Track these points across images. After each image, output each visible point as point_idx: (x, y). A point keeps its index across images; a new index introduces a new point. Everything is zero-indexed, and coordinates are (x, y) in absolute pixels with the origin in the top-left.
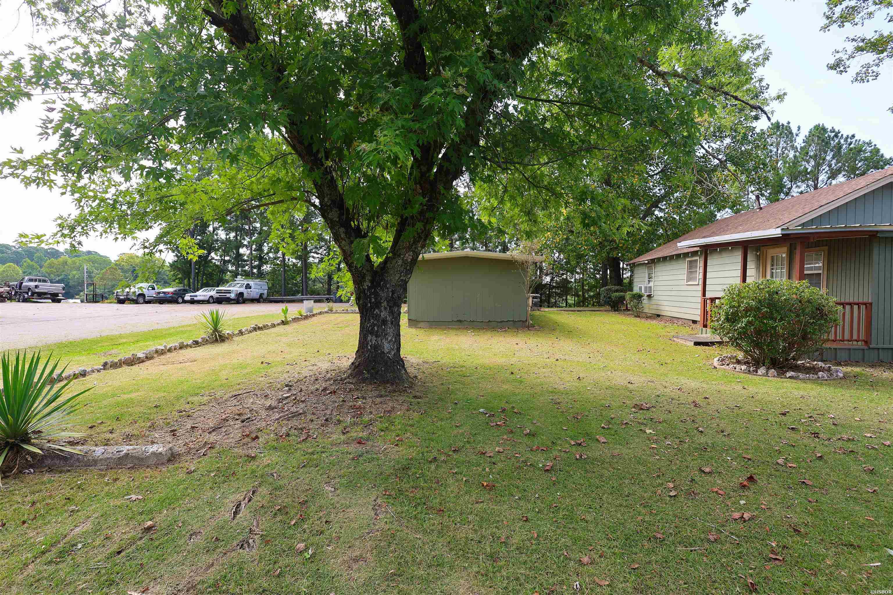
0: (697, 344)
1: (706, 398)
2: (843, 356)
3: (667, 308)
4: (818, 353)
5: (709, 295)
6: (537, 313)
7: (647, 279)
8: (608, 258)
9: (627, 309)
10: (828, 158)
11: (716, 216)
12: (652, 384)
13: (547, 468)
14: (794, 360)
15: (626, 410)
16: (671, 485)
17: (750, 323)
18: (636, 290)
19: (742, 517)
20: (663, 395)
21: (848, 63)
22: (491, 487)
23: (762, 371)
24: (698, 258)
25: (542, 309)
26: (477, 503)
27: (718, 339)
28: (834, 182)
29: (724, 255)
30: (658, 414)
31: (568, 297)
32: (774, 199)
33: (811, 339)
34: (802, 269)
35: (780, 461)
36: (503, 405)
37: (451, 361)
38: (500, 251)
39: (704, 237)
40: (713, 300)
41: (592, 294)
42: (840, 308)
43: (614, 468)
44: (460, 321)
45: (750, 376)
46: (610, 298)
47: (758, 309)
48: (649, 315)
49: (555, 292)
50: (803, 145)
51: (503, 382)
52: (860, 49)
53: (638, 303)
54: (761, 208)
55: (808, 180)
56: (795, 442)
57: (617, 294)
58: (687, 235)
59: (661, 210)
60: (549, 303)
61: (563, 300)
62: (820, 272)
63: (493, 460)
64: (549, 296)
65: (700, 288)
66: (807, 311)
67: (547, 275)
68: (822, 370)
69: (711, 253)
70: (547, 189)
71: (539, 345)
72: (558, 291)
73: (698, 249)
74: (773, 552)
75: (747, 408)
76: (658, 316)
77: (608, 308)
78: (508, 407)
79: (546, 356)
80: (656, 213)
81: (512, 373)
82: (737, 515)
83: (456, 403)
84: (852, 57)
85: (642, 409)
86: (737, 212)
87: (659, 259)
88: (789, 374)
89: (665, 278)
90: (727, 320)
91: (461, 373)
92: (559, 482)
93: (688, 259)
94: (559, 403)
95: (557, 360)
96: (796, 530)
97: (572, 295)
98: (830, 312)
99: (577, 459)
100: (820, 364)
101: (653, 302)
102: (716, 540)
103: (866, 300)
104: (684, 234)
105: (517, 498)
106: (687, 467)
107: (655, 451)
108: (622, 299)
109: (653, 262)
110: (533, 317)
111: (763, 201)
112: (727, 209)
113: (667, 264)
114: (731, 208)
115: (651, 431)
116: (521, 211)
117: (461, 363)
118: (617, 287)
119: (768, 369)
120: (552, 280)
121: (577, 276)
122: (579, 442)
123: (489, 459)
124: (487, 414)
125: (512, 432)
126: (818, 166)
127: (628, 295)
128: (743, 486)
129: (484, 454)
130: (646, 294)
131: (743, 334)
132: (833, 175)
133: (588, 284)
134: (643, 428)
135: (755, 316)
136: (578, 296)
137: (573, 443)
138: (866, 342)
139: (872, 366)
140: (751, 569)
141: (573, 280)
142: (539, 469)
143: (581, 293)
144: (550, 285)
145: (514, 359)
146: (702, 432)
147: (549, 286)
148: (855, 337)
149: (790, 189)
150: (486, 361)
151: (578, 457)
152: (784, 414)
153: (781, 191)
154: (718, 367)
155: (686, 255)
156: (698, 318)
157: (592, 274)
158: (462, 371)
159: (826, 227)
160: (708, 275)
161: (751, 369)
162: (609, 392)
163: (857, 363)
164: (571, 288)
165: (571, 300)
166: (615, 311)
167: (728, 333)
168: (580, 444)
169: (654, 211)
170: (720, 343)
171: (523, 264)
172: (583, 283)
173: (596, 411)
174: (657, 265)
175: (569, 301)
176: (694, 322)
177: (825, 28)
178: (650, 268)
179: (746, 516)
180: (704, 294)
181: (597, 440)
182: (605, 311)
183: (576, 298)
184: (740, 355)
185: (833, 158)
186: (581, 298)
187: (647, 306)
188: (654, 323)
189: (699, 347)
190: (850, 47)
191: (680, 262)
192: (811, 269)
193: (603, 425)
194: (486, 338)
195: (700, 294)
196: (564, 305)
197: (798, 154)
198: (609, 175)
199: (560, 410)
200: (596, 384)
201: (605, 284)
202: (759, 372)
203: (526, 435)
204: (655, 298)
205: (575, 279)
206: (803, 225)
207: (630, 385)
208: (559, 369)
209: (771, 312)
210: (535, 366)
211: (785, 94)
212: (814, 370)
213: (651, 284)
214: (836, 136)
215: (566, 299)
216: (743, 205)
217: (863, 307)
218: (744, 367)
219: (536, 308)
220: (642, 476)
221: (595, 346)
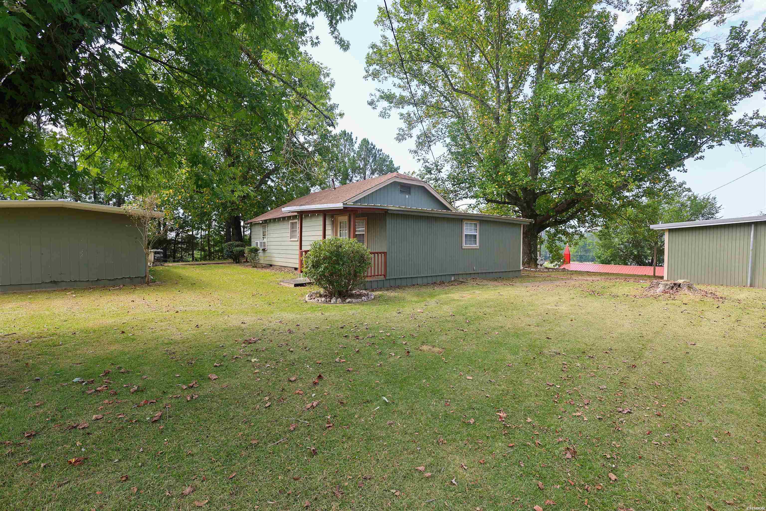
0: (296, 285)
1: (298, 325)
2: (375, 285)
3: (277, 259)
4: (362, 285)
5: (304, 248)
6: (160, 268)
7: (261, 236)
8: (231, 217)
9: (247, 261)
10: (371, 161)
11: (310, 190)
12: (261, 321)
13: (155, 419)
14: (351, 290)
15: (237, 347)
16: (267, 398)
17: (326, 268)
18: (253, 245)
19: (312, 406)
20: (268, 329)
21: (377, 103)
22: (80, 462)
23: (333, 300)
24: (296, 221)
25: (166, 264)
26: (60, 486)
27: (308, 281)
28: (374, 177)
29: (314, 219)
30: (261, 346)
31: (195, 252)
32: (343, 183)
33: (359, 276)
34: (355, 231)
35: (337, 360)
36: (108, 367)
37: (36, 331)
38: (114, 204)
39: (301, 205)
40: (306, 252)
41: (217, 248)
42: (372, 256)
43: (222, 399)
44: (55, 282)
45: (326, 305)
46: (232, 252)
47: (330, 258)
48: (264, 265)
49: (181, 248)
50: (358, 150)
51: (110, 343)
52: (382, 97)
53: (255, 256)
54: (335, 188)
55: (361, 173)
56: (346, 345)
57: (238, 248)
58: (291, 203)
59: (273, 181)
60: (174, 258)
61: (189, 255)
62: (364, 233)
63: (88, 430)
64: (175, 251)
65: (298, 243)
66: (356, 258)
67: (172, 230)
68: (364, 295)
69: (305, 217)
70: (159, 147)
71: (159, 300)
72: (184, 246)
73: (296, 214)
74: (328, 423)
75: (323, 328)
76: (271, 265)
77: (231, 260)
78: (112, 369)
79: (164, 310)
80: (269, 183)
81: (123, 332)
82: (309, 406)
83: (38, 380)
84: (378, 101)
85: (250, 343)
86: (323, 189)
87: (270, 220)
88: (348, 300)
89: (276, 235)
90: (313, 266)
91: (50, 343)
92: (167, 429)
93: (290, 221)
94: (174, 353)
95: (177, 312)
96: (341, 403)
97: (199, 250)
98: (367, 258)
99: (188, 401)
100: (364, 292)
101: (267, 254)
102: (294, 429)
103: (384, 251)
104: (289, 202)
105: (117, 460)
106: (280, 381)
107: (258, 375)
108: (242, 253)
109: (266, 222)
110: (154, 273)
111: (337, 184)
112: (317, 186)
113: (277, 224)
114: (320, 185)
115: (255, 360)
116: (130, 164)
117: (53, 331)
118: (237, 243)
119: (337, 298)
120: (177, 235)
121: (203, 233)
122: (191, 385)
123: (81, 432)
124: (83, 382)
125: (116, 394)
126: (366, 165)
127: (246, 250)
128: (315, 384)
129: (75, 427)
130: (261, 248)
131: (323, 275)
132: (373, 173)
133: (213, 240)
134: (249, 358)
135: (329, 263)
136: (204, 251)
137: (185, 387)
138: (385, 276)
139: (387, 290)
140: (315, 440)
141: (199, 236)
142: (147, 422)
143: (207, 248)
144: (175, 240)
145: (128, 318)
146: (292, 351)
147: (174, 242)
148: (380, 274)
149: (352, 177)
150: (91, 324)
151: (189, 399)
152: (342, 328)
153: (347, 178)
154: (308, 301)
155: (289, 218)
156: (297, 266)
157: (217, 231)
158: (52, 340)
159: (365, 205)
160: (303, 234)
161: (328, 300)
162: (224, 334)
163: (380, 289)
164: (197, 244)
165: (197, 254)
166: (237, 263)
167: (314, 276)
168: (192, 387)
169: (268, 181)
170: (309, 283)
171: (139, 219)
172: (209, 239)
173: (210, 353)
174: (269, 225)
175: (195, 256)
176: (296, 269)
177: (365, 77)
178: (264, 227)
179: (314, 404)
180: (301, 248)
181: (209, 378)
182: (229, 263)
183: (203, 253)
184: (322, 291)
185: (373, 162)
186: (207, 253)
187: (262, 258)
188: (268, 271)
189: (297, 288)
190: (378, 94)
191: (286, 223)
192: (360, 231)
193: (215, 364)
194: (92, 298)
195: (298, 248)
196: (191, 259)
197: (355, 155)
198: (229, 146)
199: (175, 360)
200: (213, 329)
201: (228, 240)
202: (332, 302)
203: (133, 393)
204: (268, 251)
205: (201, 235)
206: (356, 202)
207: (243, 325)
208: (177, 321)
209: (338, 260)
210: (152, 321)
211: (343, 114)
212: (360, 296)
213: (265, 240)
214: (374, 148)
215: (193, 254)
216: (327, 184)
217: (383, 255)
218: (323, 299)
219: (158, 263)
220: (246, 398)
221: (215, 295)
